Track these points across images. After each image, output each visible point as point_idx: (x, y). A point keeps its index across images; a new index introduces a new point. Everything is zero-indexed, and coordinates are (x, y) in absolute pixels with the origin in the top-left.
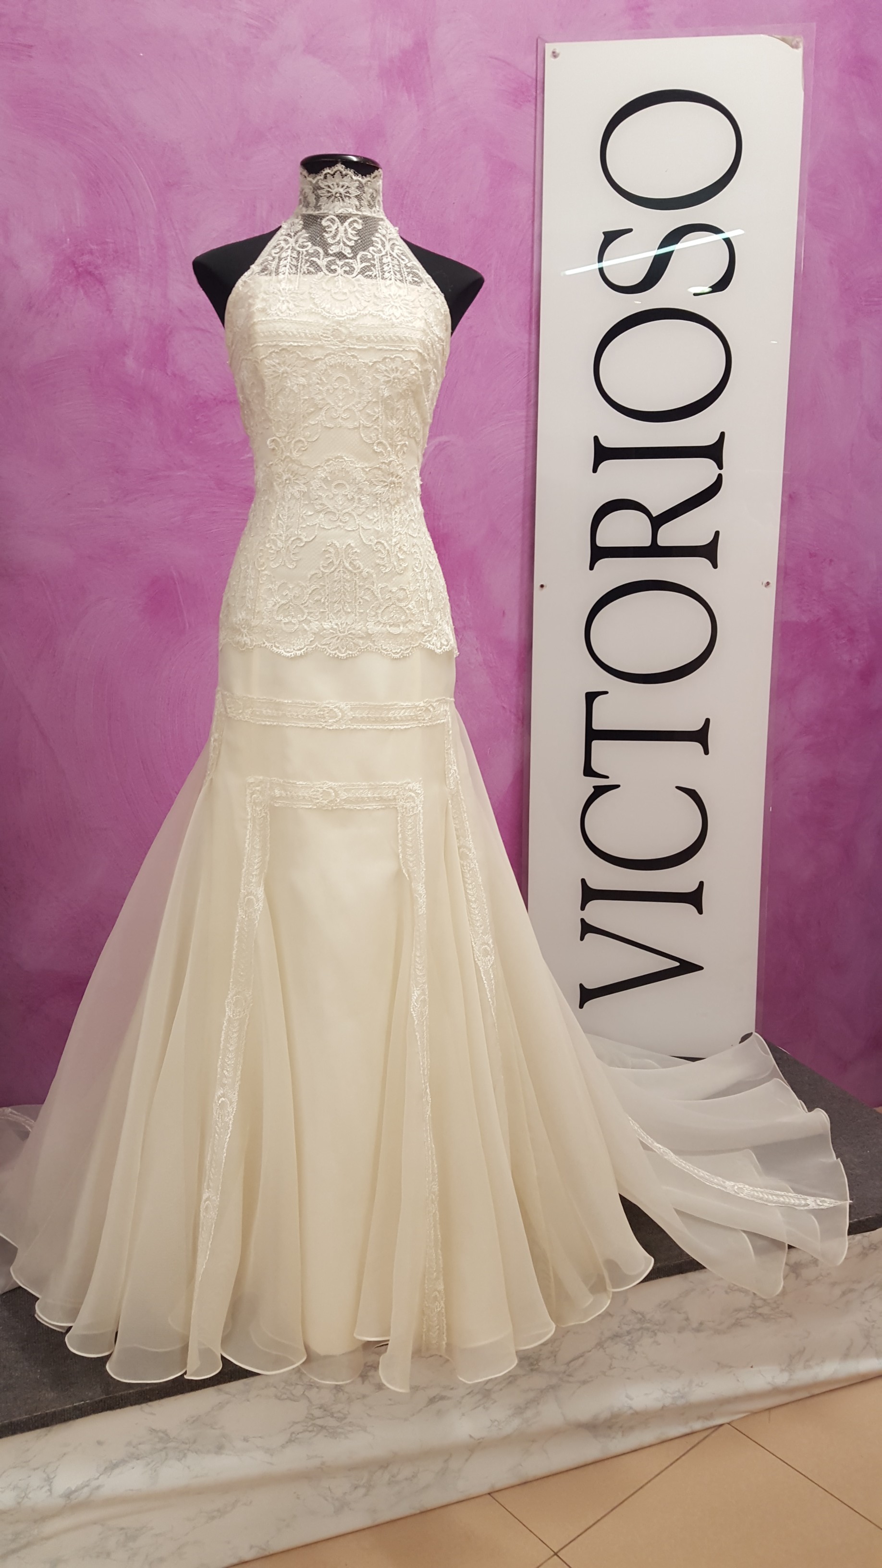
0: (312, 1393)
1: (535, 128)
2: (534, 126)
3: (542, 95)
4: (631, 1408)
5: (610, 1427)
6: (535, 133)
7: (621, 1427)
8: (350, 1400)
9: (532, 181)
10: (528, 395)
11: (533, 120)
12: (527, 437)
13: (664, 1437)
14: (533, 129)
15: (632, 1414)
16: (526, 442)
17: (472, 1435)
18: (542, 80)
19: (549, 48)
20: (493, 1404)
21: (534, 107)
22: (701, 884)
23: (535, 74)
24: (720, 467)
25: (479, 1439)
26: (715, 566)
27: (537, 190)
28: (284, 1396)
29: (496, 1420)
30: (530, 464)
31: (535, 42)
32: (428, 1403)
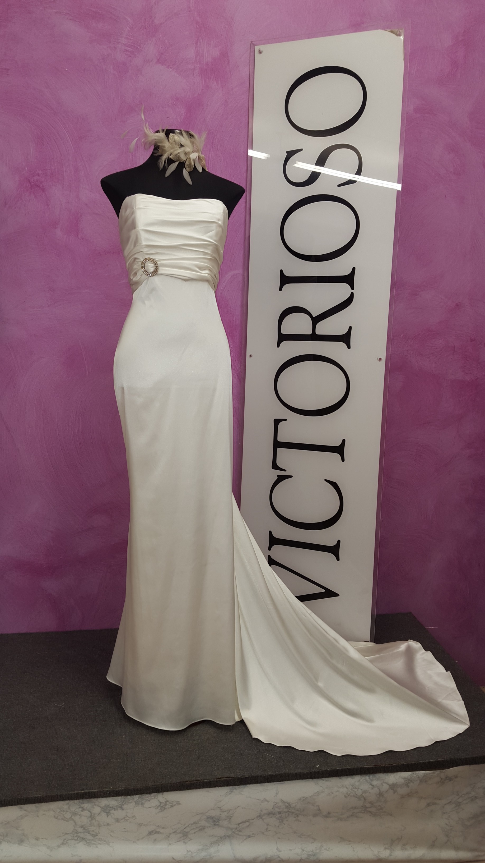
0: (77, 818)
4: (279, 857)
8: (99, 826)
15: (280, 861)
17: (174, 857)
19: (257, 48)
20: (189, 841)
24: (352, 288)
26: (349, 347)
29: (191, 851)
31: (250, 46)
32: (148, 834)
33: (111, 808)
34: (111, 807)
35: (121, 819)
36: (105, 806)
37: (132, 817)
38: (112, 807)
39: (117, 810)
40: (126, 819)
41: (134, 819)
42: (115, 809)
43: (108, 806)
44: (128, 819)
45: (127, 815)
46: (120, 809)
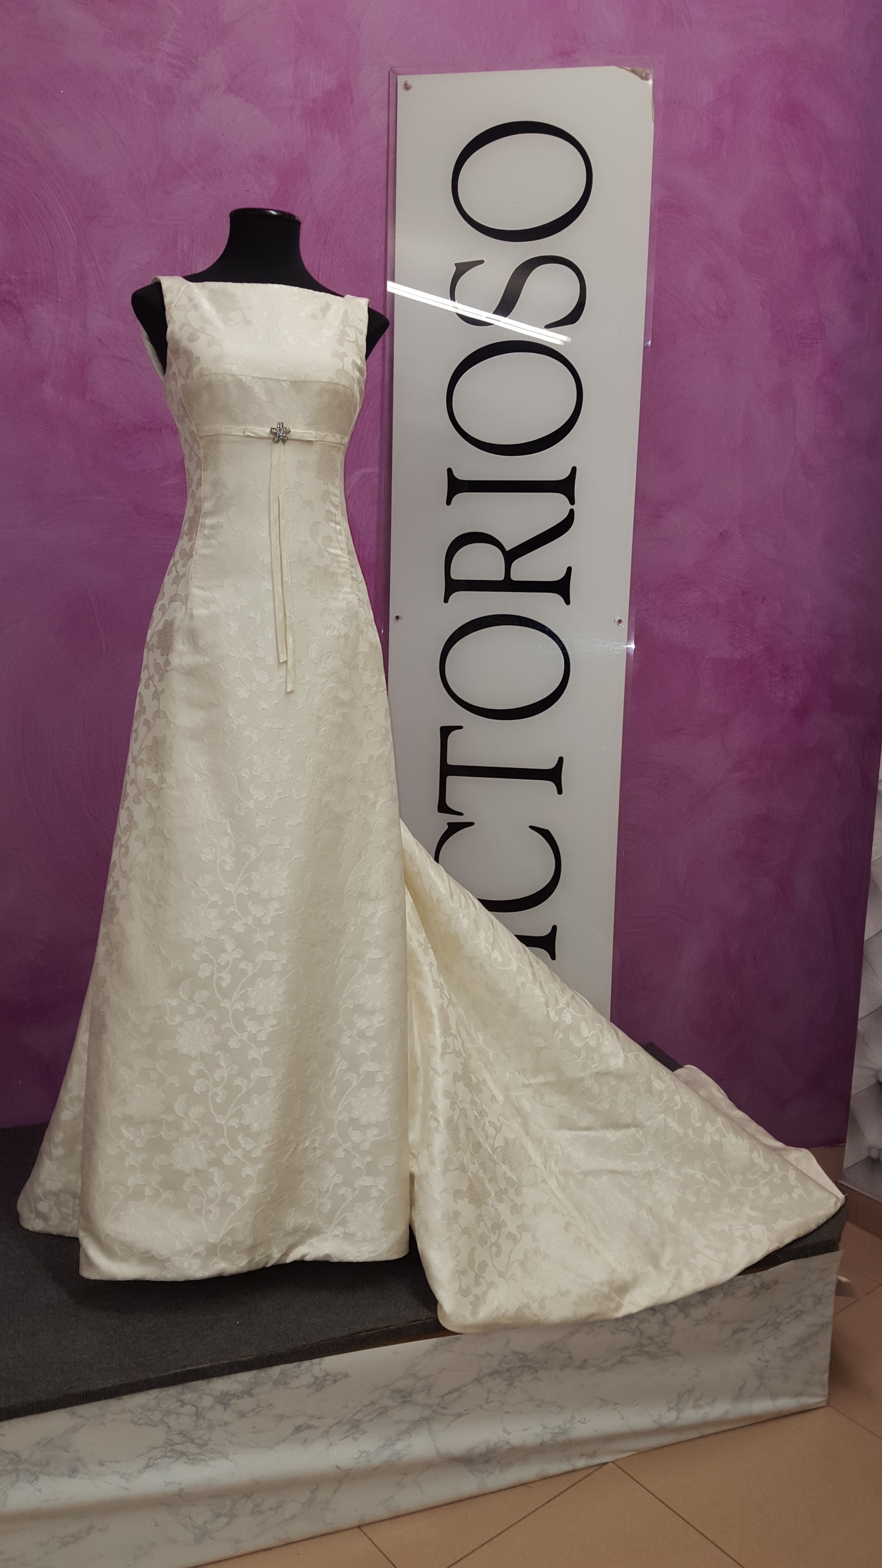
0: (172, 1420)
4: (508, 1443)
5: (487, 1462)
7: (499, 1462)
8: (211, 1427)
13: (545, 1474)
15: (509, 1449)
17: (339, 1465)
19: (402, 80)
20: (363, 1434)
24: (572, 502)
25: (346, 1470)
28: (142, 1421)
29: (366, 1452)
32: (294, 1431)
34: (231, 1395)
35: (249, 1412)
36: (221, 1394)
37: (267, 1406)
38: (233, 1392)
39: (243, 1397)
40: (256, 1410)
41: (271, 1410)
42: (237, 1396)
43: (226, 1390)
44: (260, 1411)
45: (258, 1405)
46: (247, 1395)
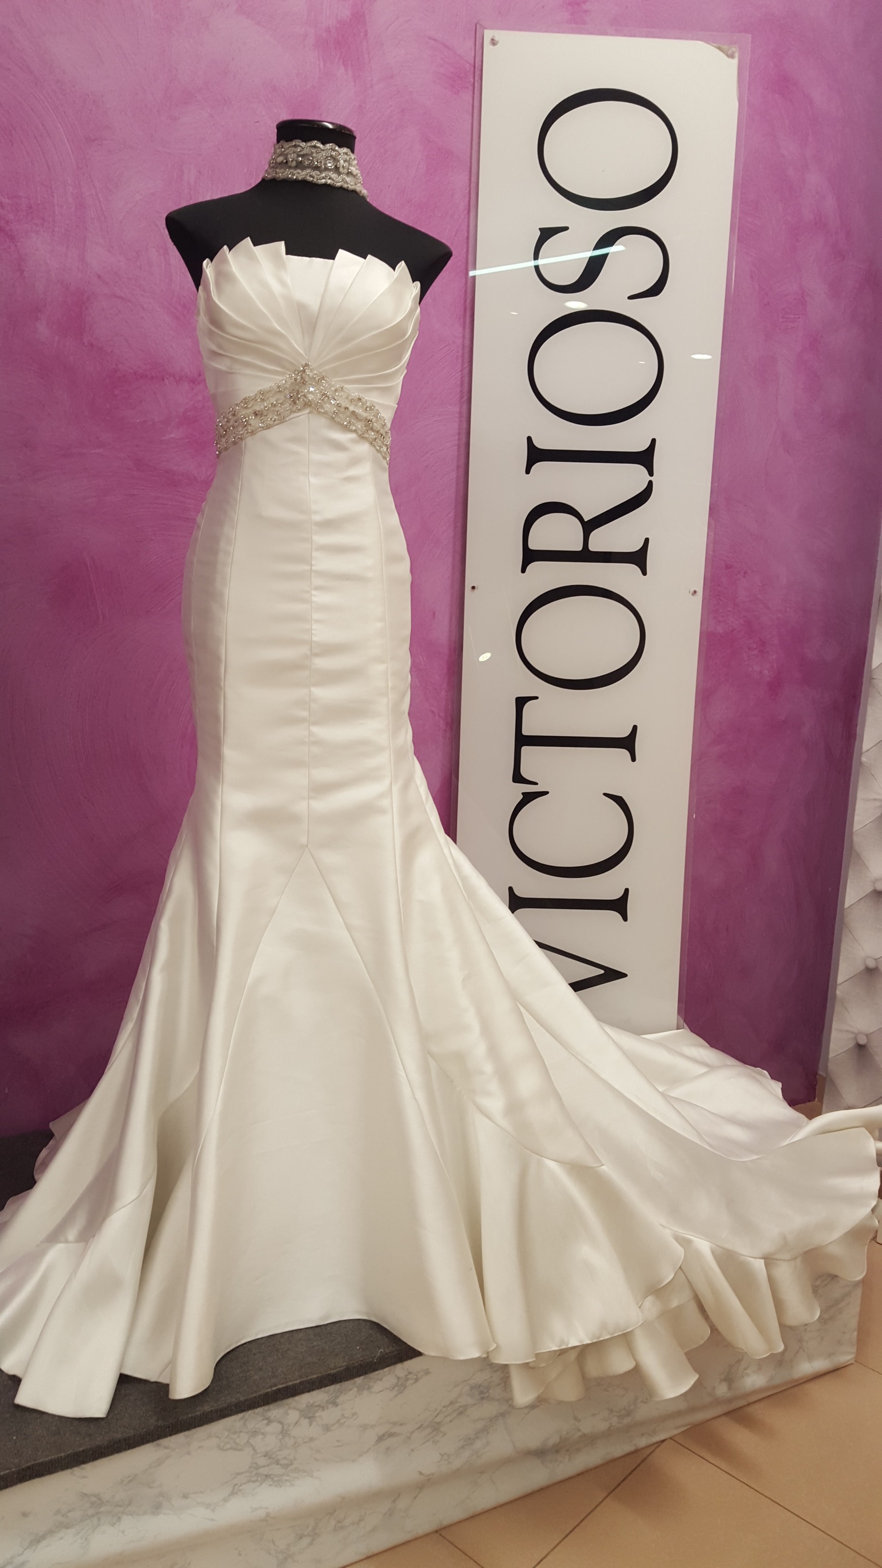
0: (257, 1441)
1: (473, 116)
2: (471, 114)
3: (480, 81)
4: (578, 1431)
5: (557, 1451)
6: (472, 121)
7: (568, 1451)
8: (296, 1445)
9: (468, 169)
10: (461, 391)
11: (471, 108)
12: (459, 434)
14: (470, 117)
15: (579, 1437)
16: (459, 439)
17: (422, 1472)
18: (480, 68)
19: (488, 34)
20: (442, 1436)
21: (471, 93)
22: (627, 891)
23: (473, 60)
24: (651, 473)
25: (429, 1475)
26: (644, 573)
27: (473, 179)
28: (228, 1446)
29: (445, 1454)
30: (462, 461)
31: (474, 28)
32: (377, 1441)
33: (317, 1408)
34: (317, 1406)
35: (334, 1424)
36: (307, 1406)
37: (351, 1416)
38: (319, 1406)
39: (328, 1408)
40: (341, 1422)
41: (355, 1420)
42: (322, 1407)
43: (312, 1405)
44: (345, 1422)
45: (343, 1415)
46: (332, 1405)
